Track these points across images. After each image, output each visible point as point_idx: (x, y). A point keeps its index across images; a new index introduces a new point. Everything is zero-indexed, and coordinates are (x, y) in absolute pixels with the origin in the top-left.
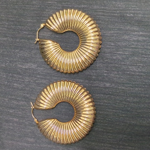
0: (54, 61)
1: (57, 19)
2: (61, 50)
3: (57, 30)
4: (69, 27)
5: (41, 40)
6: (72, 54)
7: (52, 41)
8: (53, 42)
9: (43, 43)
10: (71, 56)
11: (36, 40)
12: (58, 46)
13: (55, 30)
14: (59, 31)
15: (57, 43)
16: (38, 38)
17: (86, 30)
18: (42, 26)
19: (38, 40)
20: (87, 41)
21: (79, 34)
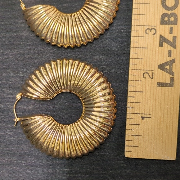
0: (48, 143)
1: (42, 77)
3: (42, 97)
4: (63, 87)
6: (75, 127)
8: (42, 116)
9: (27, 122)
10: (72, 130)
11: (15, 122)
12: (52, 120)
13: (40, 98)
15: (48, 116)
16: (17, 118)
17: (94, 91)
18: (18, 97)
19: (18, 120)
20: (94, 108)
21: (81, 97)
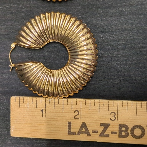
0: (39, 84)
2: (46, 69)
3: (33, 46)
5: (17, 65)
7: (32, 62)
8: (34, 62)
9: (21, 68)
11: (11, 67)
12: (42, 66)
13: (32, 47)
14: (37, 47)
16: (12, 64)
18: (13, 46)
19: (13, 66)
